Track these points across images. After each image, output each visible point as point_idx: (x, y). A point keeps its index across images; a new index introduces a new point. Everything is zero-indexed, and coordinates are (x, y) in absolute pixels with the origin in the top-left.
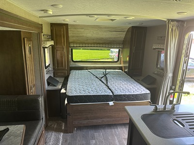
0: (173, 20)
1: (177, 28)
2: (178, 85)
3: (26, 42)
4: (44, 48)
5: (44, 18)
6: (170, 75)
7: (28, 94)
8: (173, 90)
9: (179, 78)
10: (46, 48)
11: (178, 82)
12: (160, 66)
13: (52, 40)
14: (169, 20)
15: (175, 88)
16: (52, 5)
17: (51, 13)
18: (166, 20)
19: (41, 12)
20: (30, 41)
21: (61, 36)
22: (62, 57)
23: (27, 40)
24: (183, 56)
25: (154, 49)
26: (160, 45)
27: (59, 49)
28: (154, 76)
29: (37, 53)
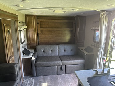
0: (104, 11)
1: (107, 16)
2: (109, 53)
3: (5, 27)
4: (20, 31)
5: (19, 11)
6: (103, 46)
7: (7, 63)
8: (105, 56)
9: (109, 48)
10: (21, 30)
11: (109, 51)
12: (96, 40)
13: (26, 25)
14: (101, 11)
15: (107, 55)
16: (22, 1)
17: (22, 7)
18: (99, 11)
19: (16, 6)
20: (10, 26)
21: (32, 23)
22: (33, 36)
23: (7, 26)
24: (111, 34)
25: (91, 30)
26: (95, 27)
27: (31, 31)
28: (92, 47)
29: (15, 34)
